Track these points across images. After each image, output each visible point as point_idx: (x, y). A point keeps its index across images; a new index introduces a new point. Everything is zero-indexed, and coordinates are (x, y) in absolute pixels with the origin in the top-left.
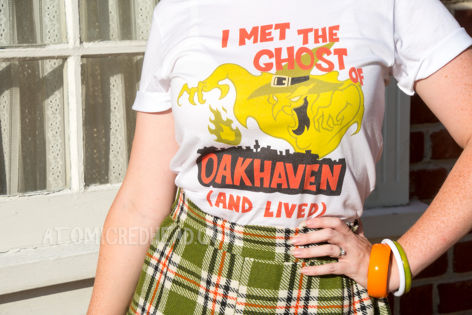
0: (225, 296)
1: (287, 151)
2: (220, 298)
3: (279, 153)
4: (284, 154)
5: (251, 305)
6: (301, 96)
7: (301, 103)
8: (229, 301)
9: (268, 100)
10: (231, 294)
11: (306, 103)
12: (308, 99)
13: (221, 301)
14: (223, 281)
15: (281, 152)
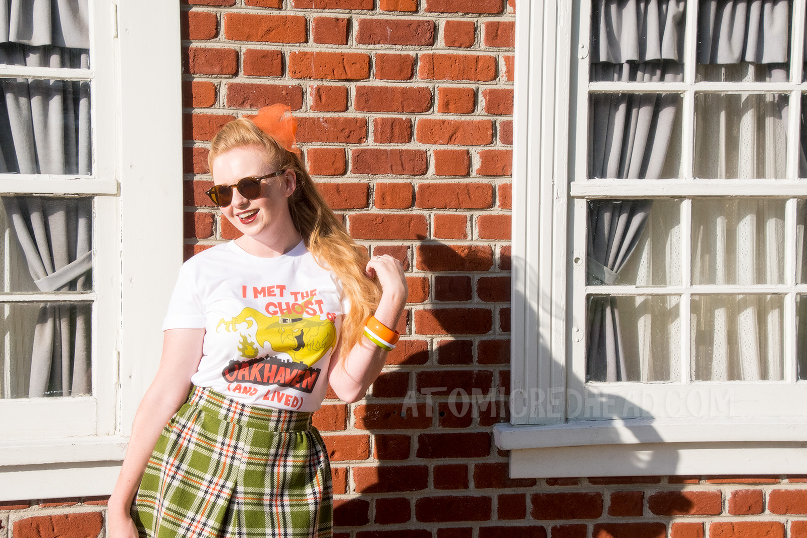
0: (234, 453)
1: (288, 360)
2: (230, 454)
3: (282, 361)
4: (286, 362)
5: (253, 458)
6: (299, 329)
7: (299, 333)
8: (237, 456)
9: (278, 331)
10: (238, 451)
11: (302, 333)
12: (303, 331)
13: (231, 456)
14: (233, 443)
15: (284, 361)
